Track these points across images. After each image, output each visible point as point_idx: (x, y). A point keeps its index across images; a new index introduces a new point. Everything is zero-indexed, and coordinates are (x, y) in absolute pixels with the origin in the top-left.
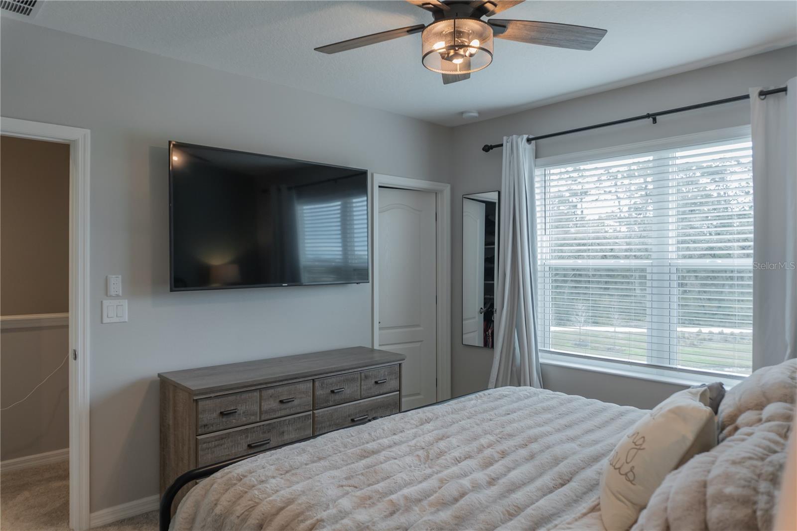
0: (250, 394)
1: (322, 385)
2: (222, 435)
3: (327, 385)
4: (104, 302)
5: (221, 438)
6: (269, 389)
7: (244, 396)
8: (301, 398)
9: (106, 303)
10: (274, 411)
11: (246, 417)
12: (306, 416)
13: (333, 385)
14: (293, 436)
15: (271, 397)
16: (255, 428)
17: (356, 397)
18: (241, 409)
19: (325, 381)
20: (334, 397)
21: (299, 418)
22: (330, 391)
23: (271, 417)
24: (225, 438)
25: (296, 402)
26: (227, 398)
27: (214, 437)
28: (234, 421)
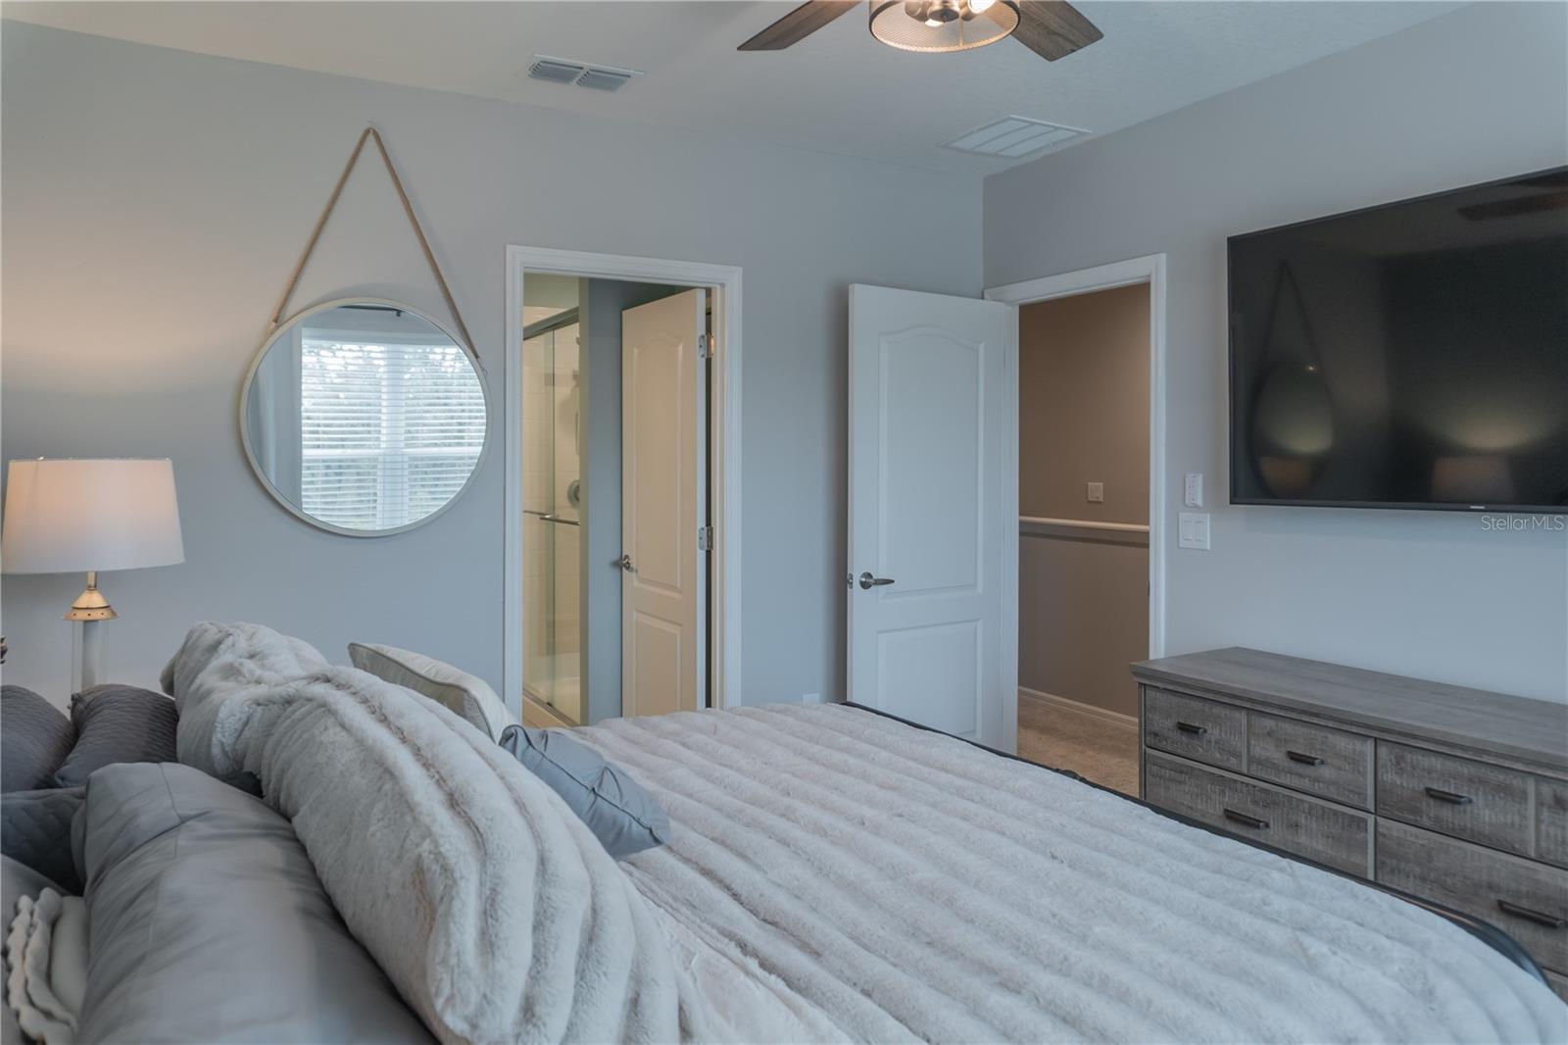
0: (1228, 712)
1: (1398, 763)
2: (1181, 765)
3: (1413, 767)
4: (1180, 514)
5: (1180, 769)
6: (1265, 717)
7: (1217, 710)
8: (1340, 769)
9: (1184, 516)
10: (1275, 766)
11: (1221, 754)
12: (1352, 816)
13: (1434, 775)
14: (1319, 846)
15: (1269, 734)
16: (1239, 786)
17: (1517, 846)
18: (1213, 733)
19: (1409, 756)
20: (1433, 810)
21: (1336, 813)
22: (1422, 787)
23: (1266, 777)
24: (1186, 773)
25: (1326, 772)
26: (1188, 701)
27: (1170, 762)
28: (1200, 749)
